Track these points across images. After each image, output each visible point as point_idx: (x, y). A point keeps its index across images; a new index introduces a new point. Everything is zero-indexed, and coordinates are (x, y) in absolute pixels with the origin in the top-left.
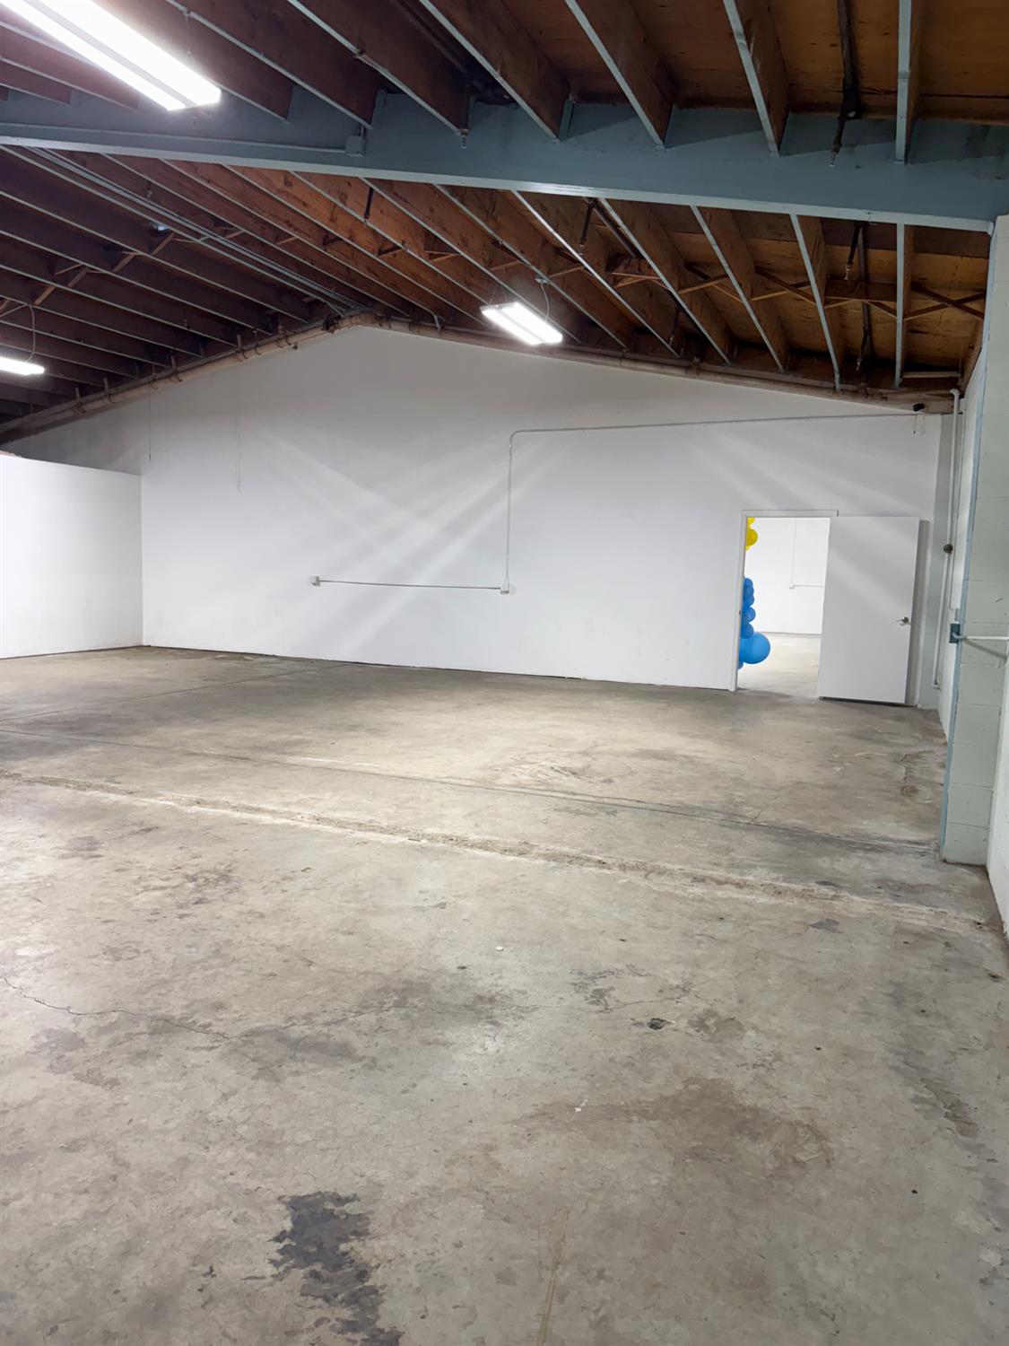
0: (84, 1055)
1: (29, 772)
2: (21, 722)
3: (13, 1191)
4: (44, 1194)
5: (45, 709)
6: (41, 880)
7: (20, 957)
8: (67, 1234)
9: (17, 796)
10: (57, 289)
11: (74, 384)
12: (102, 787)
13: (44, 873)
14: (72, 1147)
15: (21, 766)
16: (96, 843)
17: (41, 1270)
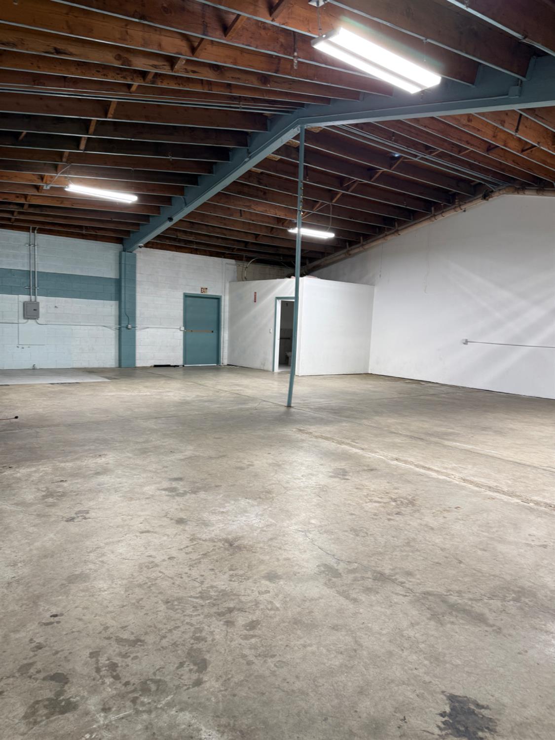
0: (340, 581)
1: (315, 432)
2: (312, 407)
3: (309, 642)
4: (322, 648)
5: (323, 402)
6: (321, 486)
7: (311, 523)
8: (332, 672)
9: (311, 443)
10: (343, 193)
11: (345, 241)
12: (349, 444)
13: (322, 483)
14: (335, 628)
15: (313, 429)
16: (346, 472)
17: (320, 686)
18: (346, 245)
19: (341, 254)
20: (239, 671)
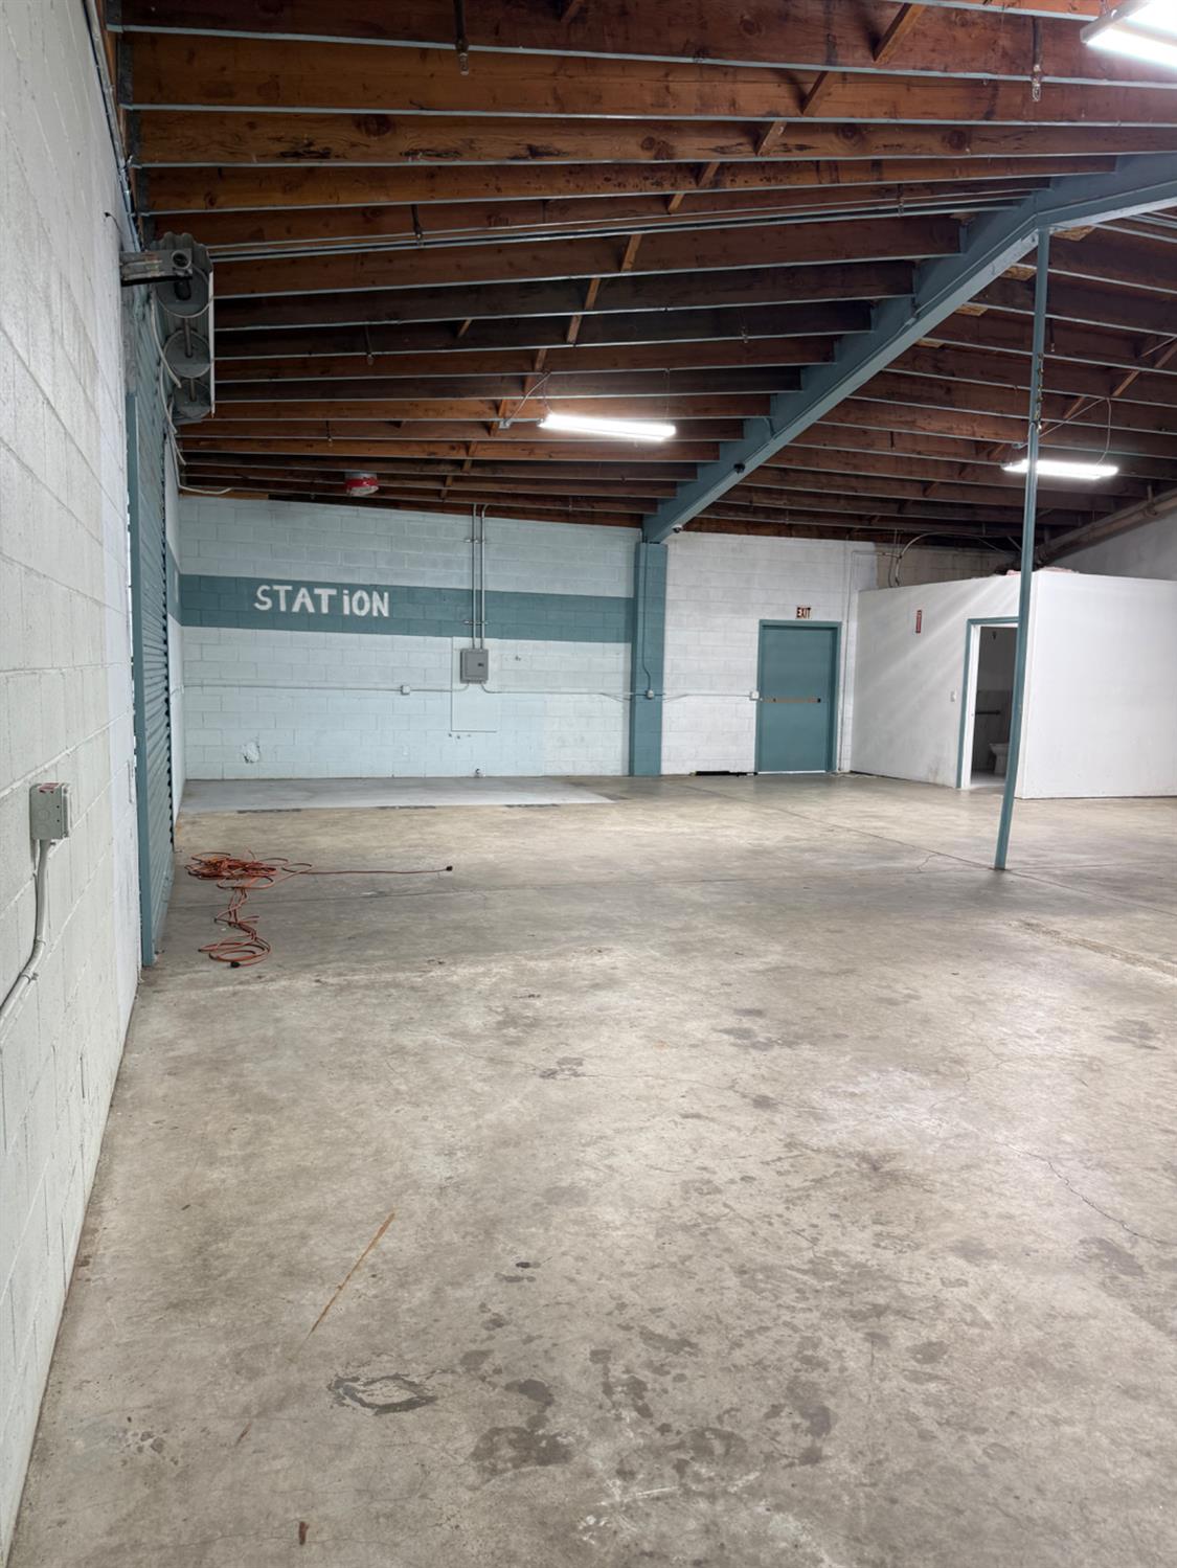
0: (1141, 1285)
1: (1069, 931)
2: (1058, 872)
3: (1065, 1414)
4: (1098, 1434)
5: (1086, 861)
6: (1086, 1059)
7: (1064, 1142)
8: (1127, 1495)
9: (1058, 956)
10: (1141, 373)
11: (1145, 482)
12: (1155, 963)
13: (1090, 1053)
14: (1130, 1392)
15: (1060, 923)
16: (1151, 1031)
17: (1098, 1523)
18: (1147, 494)
19: (1131, 513)
20: (902, 1449)
